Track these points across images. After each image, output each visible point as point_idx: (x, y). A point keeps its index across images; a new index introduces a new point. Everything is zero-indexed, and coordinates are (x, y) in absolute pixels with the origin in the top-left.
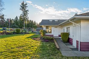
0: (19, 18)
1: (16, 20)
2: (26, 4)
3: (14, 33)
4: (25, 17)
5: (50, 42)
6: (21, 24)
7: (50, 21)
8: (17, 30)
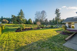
0: (55, 19)
1: (53, 21)
2: (59, 10)
3: (50, 28)
4: (58, 18)
5: (67, 35)
6: (56, 22)
7: (74, 18)
8: (51, 26)
